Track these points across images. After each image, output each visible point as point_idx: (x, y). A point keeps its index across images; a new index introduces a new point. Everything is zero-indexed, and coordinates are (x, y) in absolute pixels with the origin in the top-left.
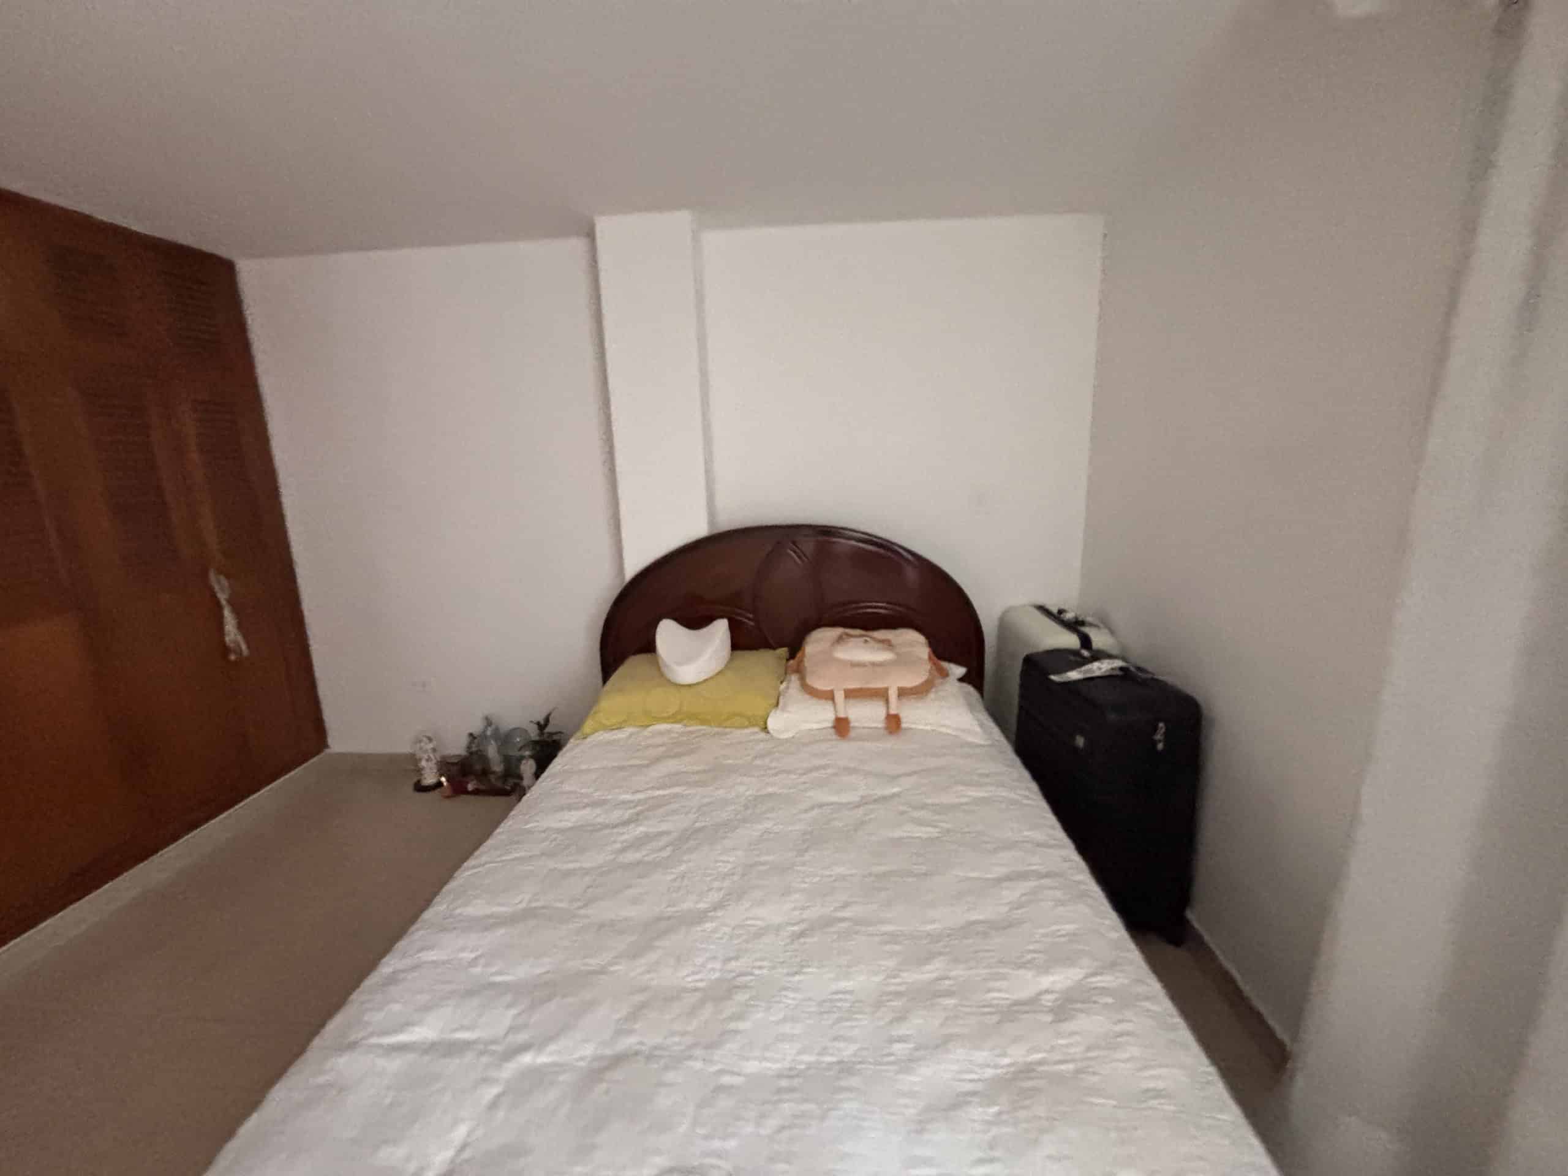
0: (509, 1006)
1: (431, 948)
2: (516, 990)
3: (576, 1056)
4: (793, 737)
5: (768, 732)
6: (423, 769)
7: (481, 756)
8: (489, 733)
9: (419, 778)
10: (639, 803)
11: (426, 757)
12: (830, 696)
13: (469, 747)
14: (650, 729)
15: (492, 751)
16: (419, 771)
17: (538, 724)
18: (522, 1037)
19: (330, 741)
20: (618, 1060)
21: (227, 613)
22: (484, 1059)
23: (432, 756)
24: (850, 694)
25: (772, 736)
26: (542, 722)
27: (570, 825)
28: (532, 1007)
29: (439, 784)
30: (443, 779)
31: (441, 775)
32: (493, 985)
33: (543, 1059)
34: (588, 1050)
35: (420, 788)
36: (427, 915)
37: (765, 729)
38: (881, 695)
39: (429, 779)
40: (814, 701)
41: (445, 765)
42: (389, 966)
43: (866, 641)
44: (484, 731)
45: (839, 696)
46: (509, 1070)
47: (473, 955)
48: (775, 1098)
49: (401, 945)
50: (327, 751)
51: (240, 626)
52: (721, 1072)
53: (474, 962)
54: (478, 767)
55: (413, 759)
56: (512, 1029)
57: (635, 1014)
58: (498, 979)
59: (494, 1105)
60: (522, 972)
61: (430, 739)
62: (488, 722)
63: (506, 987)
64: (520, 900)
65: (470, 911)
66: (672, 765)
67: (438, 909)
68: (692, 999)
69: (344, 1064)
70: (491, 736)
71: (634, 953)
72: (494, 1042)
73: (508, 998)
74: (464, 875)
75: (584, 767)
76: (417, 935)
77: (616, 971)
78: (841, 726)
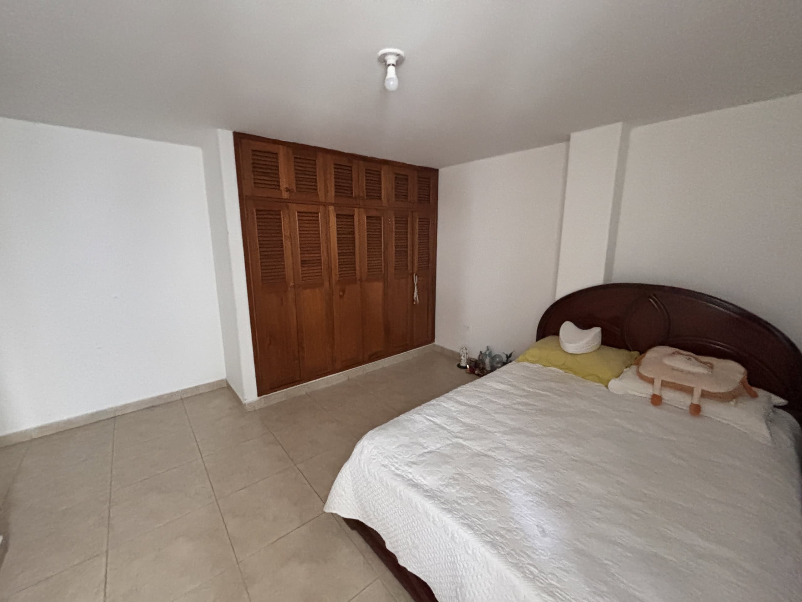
0: (460, 426)
1: (444, 402)
2: (464, 424)
3: (475, 448)
4: (623, 395)
5: (608, 388)
6: (462, 359)
7: (483, 363)
8: (487, 353)
9: (459, 363)
10: (529, 392)
11: (463, 355)
12: (651, 381)
13: (479, 357)
14: (549, 368)
15: (487, 361)
16: (460, 360)
17: (507, 355)
18: (461, 435)
19: (435, 340)
20: (486, 455)
21: (416, 287)
22: (450, 434)
23: (465, 355)
24: (664, 384)
25: (609, 391)
26: (508, 355)
27: (500, 388)
28: (467, 430)
29: (466, 367)
30: (468, 366)
31: (467, 364)
32: (457, 419)
33: (464, 443)
34: (479, 449)
35: (459, 366)
36: (446, 395)
37: (607, 387)
38: (689, 391)
39: (463, 364)
40: (641, 381)
41: (470, 361)
42: (433, 402)
43: (689, 359)
44: (485, 353)
45: (658, 383)
46: (455, 440)
47: (456, 410)
48: (534, 494)
49: (437, 399)
50: (434, 343)
51: (418, 293)
52: (518, 477)
53: (455, 411)
54: (481, 366)
55: (460, 356)
56: (460, 432)
57: (497, 448)
58: (459, 418)
59: (448, 445)
60: (468, 421)
61: (466, 349)
62: (488, 348)
63: (461, 422)
64: (474, 402)
65: (458, 398)
66: (553, 385)
67: (451, 394)
68: (518, 455)
69: (417, 417)
70: (488, 355)
71: (505, 433)
72: (454, 432)
73: (461, 424)
74: (460, 389)
75: (514, 372)
76: (442, 398)
77: (496, 435)
78: (656, 400)
